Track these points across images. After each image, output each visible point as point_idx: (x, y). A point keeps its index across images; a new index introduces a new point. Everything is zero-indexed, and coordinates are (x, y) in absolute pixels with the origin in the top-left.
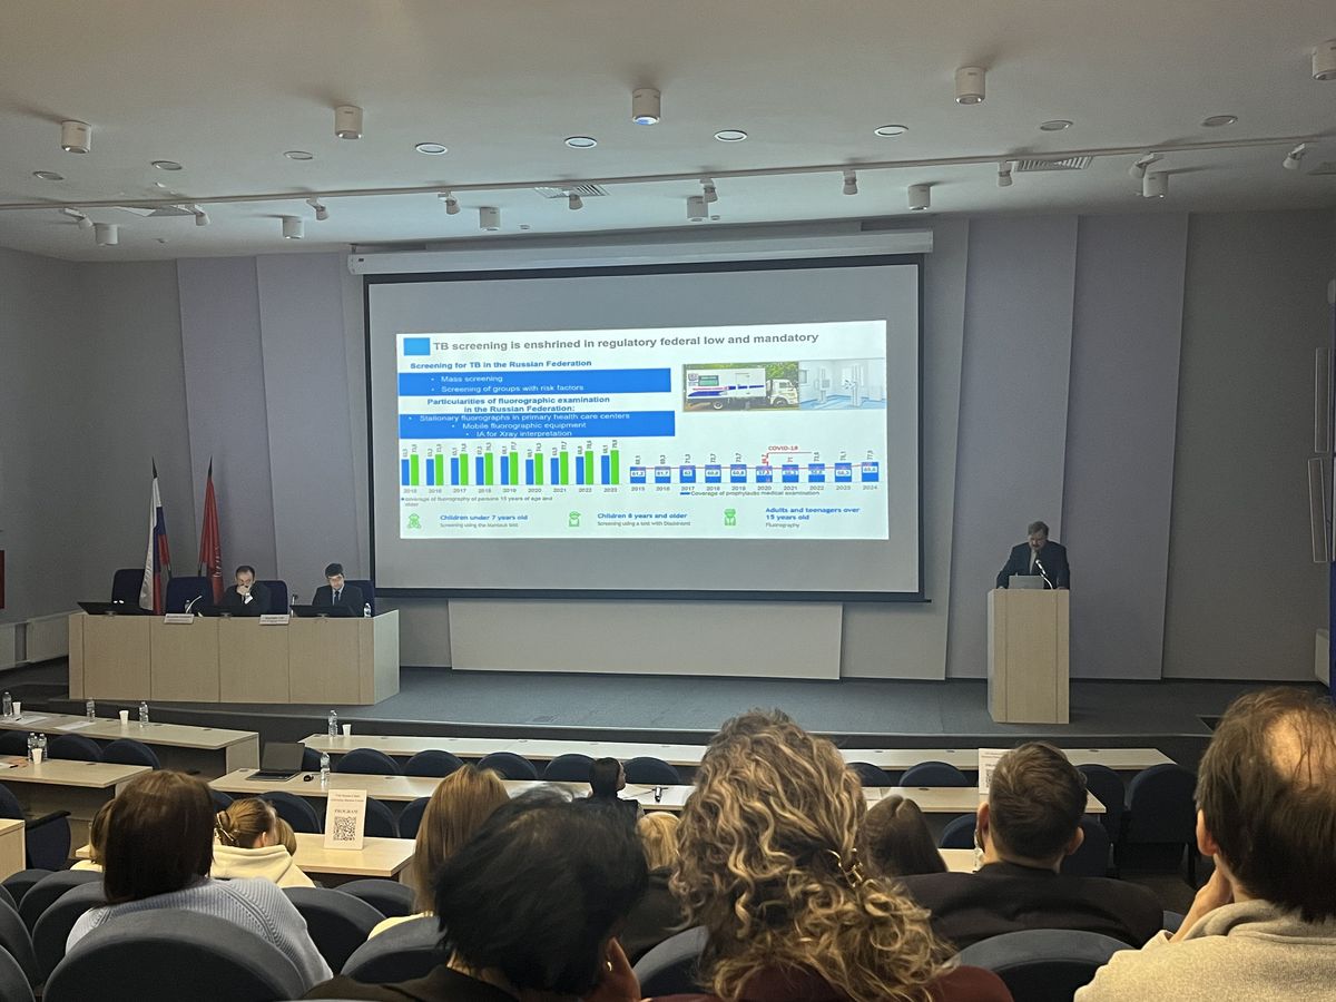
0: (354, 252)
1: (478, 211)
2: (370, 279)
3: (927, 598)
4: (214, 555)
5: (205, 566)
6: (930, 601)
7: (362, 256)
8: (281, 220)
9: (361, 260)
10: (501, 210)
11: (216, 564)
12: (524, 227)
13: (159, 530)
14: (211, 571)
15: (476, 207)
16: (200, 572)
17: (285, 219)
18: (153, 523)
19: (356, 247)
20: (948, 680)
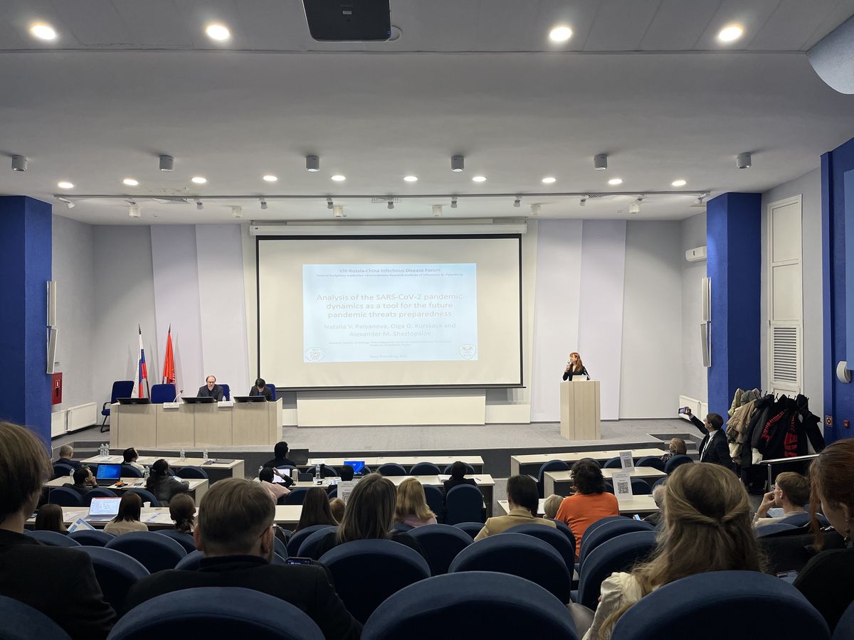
0: (251, 224)
2: (259, 238)
4: (172, 373)
5: (166, 378)
6: (526, 387)
7: (255, 227)
8: (232, 208)
9: (257, 228)
10: (344, 208)
11: (172, 378)
13: (142, 361)
14: (170, 381)
16: (163, 382)
18: (140, 358)
19: (254, 222)
20: (531, 423)
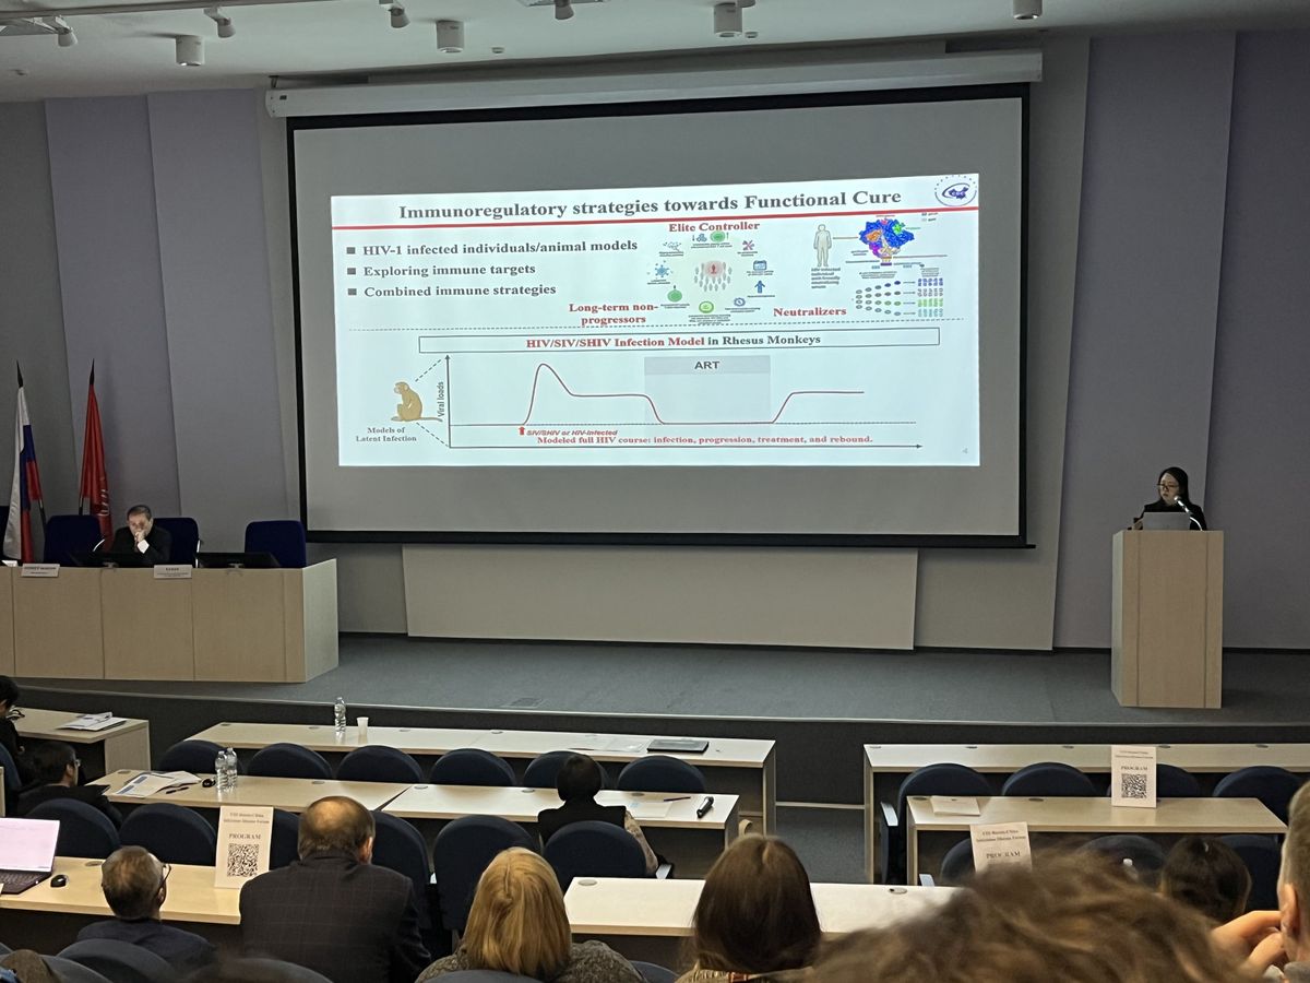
0: (274, 86)
1: (435, 26)
2: (296, 123)
3: (1029, 543)
4: (99, 488)
5: (87, 500)
6: (1033, 547)
7: (283, 93)
8: (174, 40)
9: (284, 98)
10: (466, 25)
11: (101, 499)
12: (497, 50)
13: (28, 455)
14: (96, 508)
15: (430, 20)
16: (81, 510)
17: (179, 38)
18: (20, 445)
19: (277, 81)
20: (1057, 651)
